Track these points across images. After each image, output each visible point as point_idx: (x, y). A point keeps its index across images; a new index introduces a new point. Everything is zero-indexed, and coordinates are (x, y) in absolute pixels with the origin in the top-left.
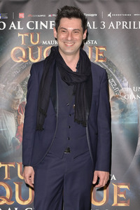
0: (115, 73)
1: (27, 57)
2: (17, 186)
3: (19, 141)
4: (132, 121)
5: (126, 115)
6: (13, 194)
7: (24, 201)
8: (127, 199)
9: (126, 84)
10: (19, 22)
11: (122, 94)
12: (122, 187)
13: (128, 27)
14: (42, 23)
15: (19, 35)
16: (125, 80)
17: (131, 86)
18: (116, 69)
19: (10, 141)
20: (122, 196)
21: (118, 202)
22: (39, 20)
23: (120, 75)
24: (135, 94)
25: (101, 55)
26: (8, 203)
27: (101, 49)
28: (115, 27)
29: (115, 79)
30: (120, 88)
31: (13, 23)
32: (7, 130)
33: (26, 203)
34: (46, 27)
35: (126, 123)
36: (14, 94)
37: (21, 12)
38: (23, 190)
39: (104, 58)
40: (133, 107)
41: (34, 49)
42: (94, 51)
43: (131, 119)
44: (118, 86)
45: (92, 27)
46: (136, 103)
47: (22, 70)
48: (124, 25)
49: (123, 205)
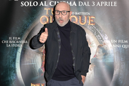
0: (100, 32)
3: (43, 71)
4: (110, 60)
5: (107, 56)
9: (106, 38)
10: (45, 2)
11: (104, 44)
13: (108, 5)
15: (45, 9)
16: (106, 36)
17: (109, 39)
18: (101, 30)
19: (37, 71)
23: (103, 33)
24: (112, 44)
25: (92, 21)
27: (92, 17)
28: (100, 5)
29: (100, 35)
30: (103, 41)
31: (42, 2)
32: (36, 64)
35: (107, 61)
39: (94, 23)
42: (88, 19)
44: (102, 39)
45: (87, 5)
46: (112, 50)
48: (106, 4)
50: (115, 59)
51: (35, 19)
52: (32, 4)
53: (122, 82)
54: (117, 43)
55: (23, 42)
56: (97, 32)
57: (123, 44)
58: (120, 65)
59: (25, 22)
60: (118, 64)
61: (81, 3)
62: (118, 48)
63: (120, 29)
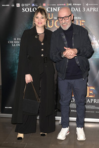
0: (89, 34)
9: (94, 39)
11: (92, 44)
12: (91, 88)
13: (96, 10)
14: (54, 9)
16: (94, 37)
20: (91, 92)
21: (89, 95)
22: (53, 7)
23: (91, 34)
25: (82, 24)
27: (83, 21)
28: (89, 11)
30: (92, 41)
34: (56, 10)
37: (44, 3)
40: (98, 50)
41: (50, 21)
42: (79, 22)
43: (96, 56)
45: (78, 10)
48: (94, 9)
49: (91, 97)
52: (32, 10)
59: (27, 25)
61: (73, 9)
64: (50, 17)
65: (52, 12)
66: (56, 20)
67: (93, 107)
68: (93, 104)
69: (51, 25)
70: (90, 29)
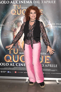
0: (46, 19)
1: (16, 13)
2: (13, 56)
4: (51, 35)
6: (12, 59)
7: (16, 61)
8: (49, 61)
9: (50, 22)
10: (14, 1)
11: (48, 26)
12: (48, 57)
13: (51, 3)
14: (21, 1)
15: (14, 5)
17: (51, 23)
20: (48, 60)
21: (47, 62)
23: (47, 19)
24: (53, 26)
25: (41, 12)
26: (11, 62)
27: (41, 10)
28: (46, 3)
29: (46, 21)
30: (48, 24)
31: (11, 1)
33: (17, 61)
34: (23, 3)
36: (12, 25)
38: (15, 57)
40: (52, 30)
41: (19, 10)
44: (47, 23)
45: (38, 3)
47: (15, 17)
48: (49, 2)
49: (48, 63)
50: (54, 34)
51: (8, 11)
52: (6, 2)
53: (58, 47)
54: (56, 25)
55: (2, 25)
56: (44, 19)
57: (59, 25)
58: (57, 37)
59: (3, 13)
60: (56, 37)
61: (35, 2)
62: (56, 28)
63: (57, 17)
64: (19, 7)
65: (20, 4)
66: (22, 9)
67: (49, 70)
68: (49, 68)
69: (19, 13)
70: (47, 16)
